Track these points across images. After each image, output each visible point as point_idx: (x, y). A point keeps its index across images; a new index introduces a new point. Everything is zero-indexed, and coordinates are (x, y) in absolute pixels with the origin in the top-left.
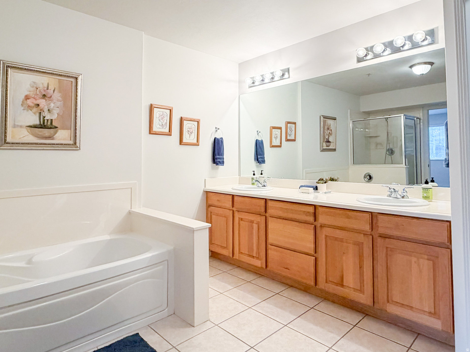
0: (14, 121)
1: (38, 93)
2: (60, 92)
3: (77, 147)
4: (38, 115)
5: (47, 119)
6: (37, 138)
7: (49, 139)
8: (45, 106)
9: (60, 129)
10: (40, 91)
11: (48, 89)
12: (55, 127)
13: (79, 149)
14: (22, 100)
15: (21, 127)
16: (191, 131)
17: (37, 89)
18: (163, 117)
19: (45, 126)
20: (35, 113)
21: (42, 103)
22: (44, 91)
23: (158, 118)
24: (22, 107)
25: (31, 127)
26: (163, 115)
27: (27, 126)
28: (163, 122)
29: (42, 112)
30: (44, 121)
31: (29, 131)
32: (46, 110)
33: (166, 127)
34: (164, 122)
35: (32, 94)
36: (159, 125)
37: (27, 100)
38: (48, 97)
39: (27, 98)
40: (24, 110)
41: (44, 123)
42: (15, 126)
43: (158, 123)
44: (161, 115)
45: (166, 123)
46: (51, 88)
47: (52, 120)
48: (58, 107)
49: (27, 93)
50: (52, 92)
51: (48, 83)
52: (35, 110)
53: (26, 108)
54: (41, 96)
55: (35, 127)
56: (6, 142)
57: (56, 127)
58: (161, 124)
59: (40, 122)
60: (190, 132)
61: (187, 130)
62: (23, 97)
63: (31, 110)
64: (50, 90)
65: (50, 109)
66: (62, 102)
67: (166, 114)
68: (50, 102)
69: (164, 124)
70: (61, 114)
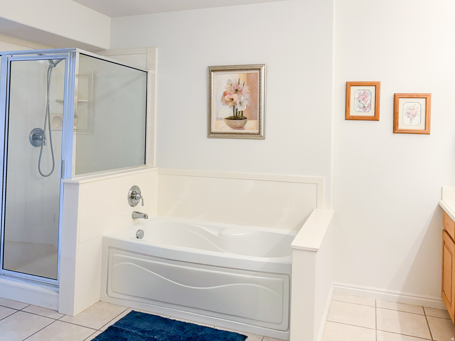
0: (217, 116)
1: (232, 89)
2: (248, 85)
3: (261, 136)
4: (232, 108)
5: (239, 111)
6: (231, 128)
7: (241, 129)
8: (237, 99)
9: (248, 120)
10: (234, 87)
11: (239, 84)
12: (244, 118)
13: (263, 138)
14: (222, 97)
15: (221, 119)
16: (414, 113)
17: (232, 85)
18: (365, 97)
19: (237, 117)
20: (230, 107)
21: (235, 96)
22: (237, 86)
23: (357, 99)
24: (222, 102)
25: (227, 119)
26: (365, 94)
27: (225, 119)
28: (365, 103)
29: (235, 105)
30: (237, 112)
31: (227, 122)
32: (238, 103)
33: (370, 109)
34: (367, 104)
35: (228, 91)
36: (358, 108)
37: (225, 96)
38: (239, 91)
39: (225, 94)
40: (223, 105)
41: (237, 115)
42: (217, 119)
43: (357, 105)
44: (361, 94)
45: (370, 104)
46: (241, 82)
47: (242, 112)
48: (247, 100)
49: (224, 90)
50: (243, 86)
51: (239, 79)
52: (230, 104)
53: (225, 103)
54: (235, 91)
55: (230, 118)
56: (211, 132)
57: (246, 118)
58: (362, 106)
59: (234, 114)
60: (412, 114)
61: (405, 112)
62: (222, 94)
63: (228, 105)
64: (241, 84)
65: (241, 102)
66: (250, 94)
67: (369, 92)
68: (241, 95)
69: (366, 106)
70: (249, 106)
